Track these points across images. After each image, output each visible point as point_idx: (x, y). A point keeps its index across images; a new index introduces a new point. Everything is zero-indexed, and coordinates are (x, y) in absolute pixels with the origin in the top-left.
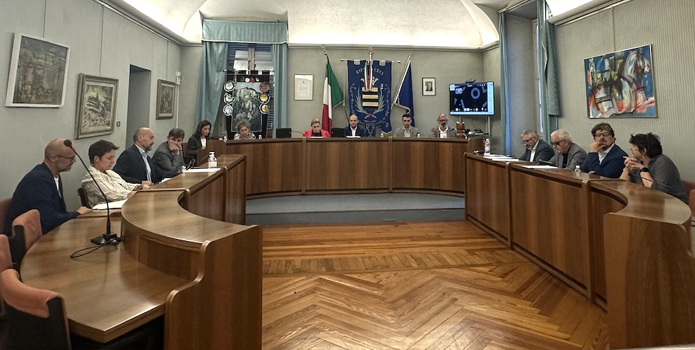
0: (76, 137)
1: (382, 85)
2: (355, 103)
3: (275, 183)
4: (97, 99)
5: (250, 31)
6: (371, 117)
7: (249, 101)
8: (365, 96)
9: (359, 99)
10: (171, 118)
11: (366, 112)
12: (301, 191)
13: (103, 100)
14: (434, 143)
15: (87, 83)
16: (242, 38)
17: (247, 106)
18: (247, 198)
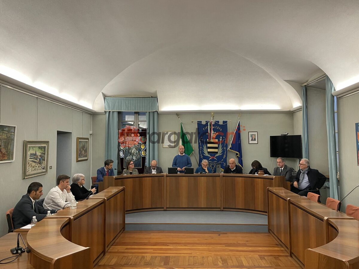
0: (23, 178)
1: (221, 137)
2: (202, 150)
3: (147, 203)
4: (35, 154)
5: (134, 104)
6: (213, 159)
7: (134, 149)
8: (209, 145)
9: (205, 147)
10: (87, 160)
11: (209, 156)
12: (163, 208)
13: (40, 154)
14: (251, 179)
15: (29, 146)
16: (129, 109)
17: (133, 151)
18: (126, 213)
